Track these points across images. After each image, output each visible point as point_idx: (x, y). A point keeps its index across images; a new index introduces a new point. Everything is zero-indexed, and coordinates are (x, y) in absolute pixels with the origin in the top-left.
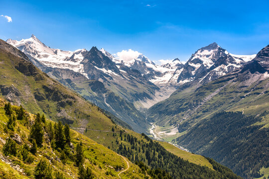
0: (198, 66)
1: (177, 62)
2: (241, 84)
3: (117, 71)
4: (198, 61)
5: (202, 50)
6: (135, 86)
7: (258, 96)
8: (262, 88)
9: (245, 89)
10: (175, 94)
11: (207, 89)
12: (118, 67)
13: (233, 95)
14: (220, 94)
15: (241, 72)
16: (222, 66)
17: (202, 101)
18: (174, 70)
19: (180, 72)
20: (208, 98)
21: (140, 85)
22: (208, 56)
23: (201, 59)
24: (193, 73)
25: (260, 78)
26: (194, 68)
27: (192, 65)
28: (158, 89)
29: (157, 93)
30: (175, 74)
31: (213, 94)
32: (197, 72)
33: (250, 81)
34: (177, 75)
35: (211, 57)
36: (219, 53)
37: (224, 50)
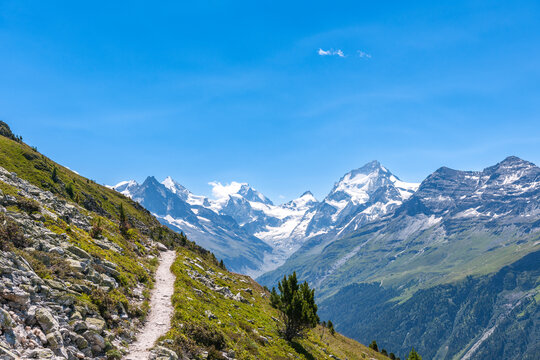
0: (342, 205)
1: (308, 198)
2: (391, 237)
3: (192, 219)
4: (343, 196)
5: (353, 174)
6: (225, 245)
7: (415, 256)
8: (421, 243)
9: (397, 245)
10: (295, 256)
11: (341, 246)
12: (195, 211)
13: (378, 255)
14: (358, 254)
15: (394, 217)
16: (377, 205)
17: (330, 268)
18: (302, 213)
19: (310, 216)
20: (341, 262)
21: (234, 245)
22: (360, 186)
23: (348, 191)
24: (334, 218)
25: (422, 225)
26: (335, 209)
27: (333, 203)
28: (269, 249)
29: (267, 257)
30: (303, 219)
31: (349, 255)
32: (340, 217)
33: (406, 231)
34: (306, 223)
35: (366, 187)
36: (380, 179)
37: (389, 174)
